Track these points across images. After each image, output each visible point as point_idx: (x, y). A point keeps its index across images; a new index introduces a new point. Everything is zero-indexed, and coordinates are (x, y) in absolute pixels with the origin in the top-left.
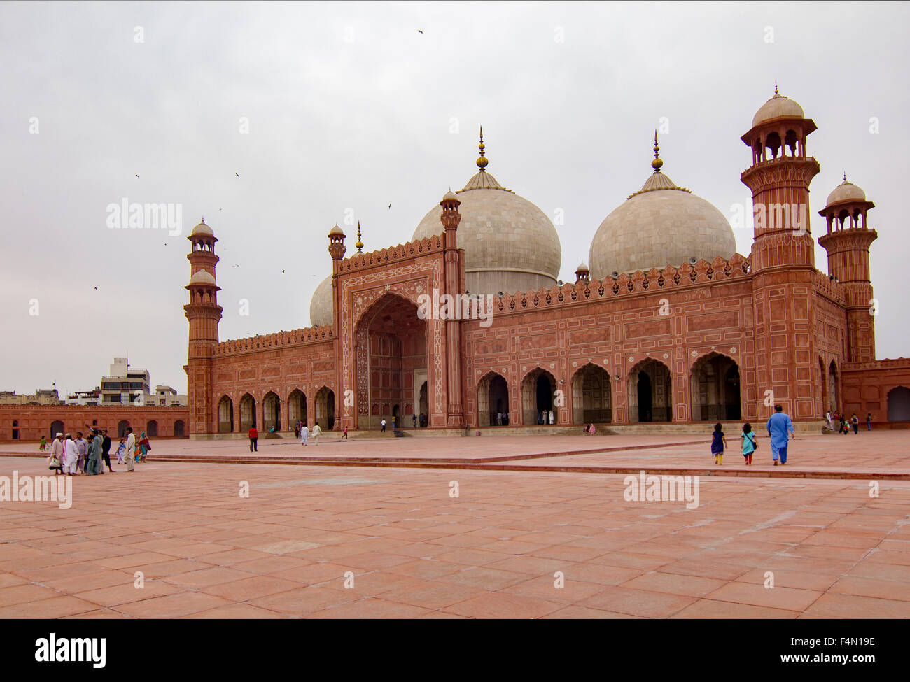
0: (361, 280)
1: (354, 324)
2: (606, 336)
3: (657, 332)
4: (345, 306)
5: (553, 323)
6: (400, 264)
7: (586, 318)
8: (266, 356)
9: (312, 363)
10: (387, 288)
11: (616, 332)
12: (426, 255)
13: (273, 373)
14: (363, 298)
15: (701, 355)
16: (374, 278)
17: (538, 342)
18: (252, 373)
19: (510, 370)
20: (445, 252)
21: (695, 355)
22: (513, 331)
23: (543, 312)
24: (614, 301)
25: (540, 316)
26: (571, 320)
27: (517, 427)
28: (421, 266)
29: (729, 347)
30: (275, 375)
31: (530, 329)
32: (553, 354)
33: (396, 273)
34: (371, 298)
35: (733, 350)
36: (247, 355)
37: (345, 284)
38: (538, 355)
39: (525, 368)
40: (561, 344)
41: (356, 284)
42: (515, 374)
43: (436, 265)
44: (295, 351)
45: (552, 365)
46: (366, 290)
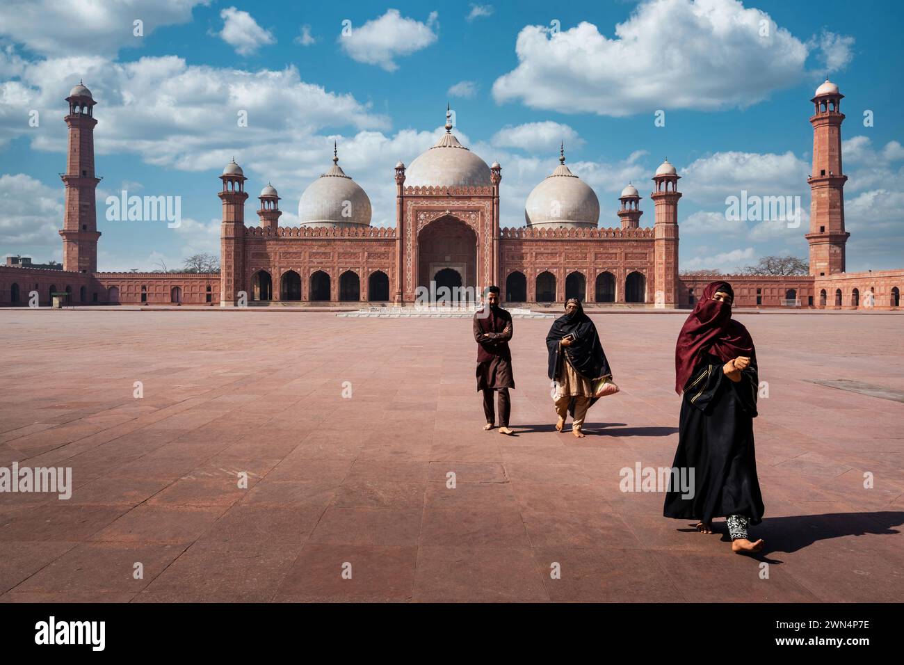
0: (425, 203)
1: (418, 232)
2: (585, 258)
3: (611, 259)
4: (409, 217)
5: (557, 247)
6: (459, 198)
7: (575, 248)
8: (314, 243)
9: (366, 253)
10: (447, 212)
11: (590, 257)
12: (480, 197)
13: (323, 256)
14: (425, 215)
15: (631, 272)
16: (436, 204)
17: (547, 257)
18: (298, 254)
19: (529, 270)
20: (493, 198)
21: (628, 271)
22: (532, 249)
23: (551, 241)
24: (590, 241)
25: (549, 243)
26: (567, 247)
27: (532, 303)
28: (475, 203)
29: (643, 269)
30: (325, 258)
31: (542, 249)
32: (556, 264)
33: (456, 204)
34: (432, 216)
35: (644, 271)
36: (291, 240)
37: (410, 205)
38: (548, 264)
39: (538, 270)
40: (561, 260)
41: (420, 205)
42: (531, 274)
43: (487, 204)
44: (348, 243)
45: (555, 270)
46: (429, 210)
